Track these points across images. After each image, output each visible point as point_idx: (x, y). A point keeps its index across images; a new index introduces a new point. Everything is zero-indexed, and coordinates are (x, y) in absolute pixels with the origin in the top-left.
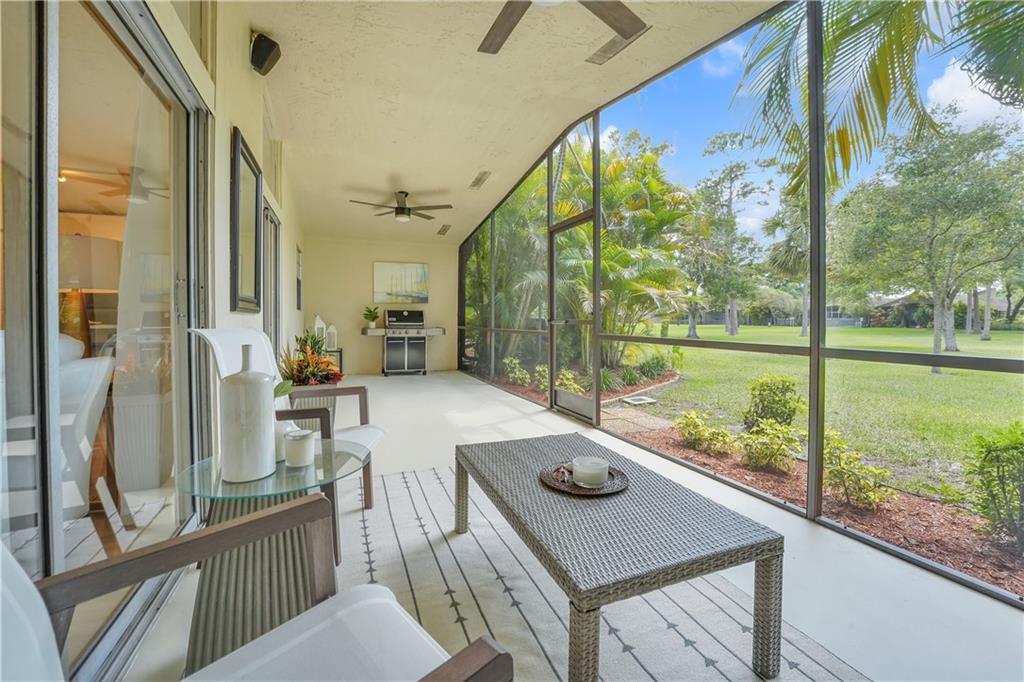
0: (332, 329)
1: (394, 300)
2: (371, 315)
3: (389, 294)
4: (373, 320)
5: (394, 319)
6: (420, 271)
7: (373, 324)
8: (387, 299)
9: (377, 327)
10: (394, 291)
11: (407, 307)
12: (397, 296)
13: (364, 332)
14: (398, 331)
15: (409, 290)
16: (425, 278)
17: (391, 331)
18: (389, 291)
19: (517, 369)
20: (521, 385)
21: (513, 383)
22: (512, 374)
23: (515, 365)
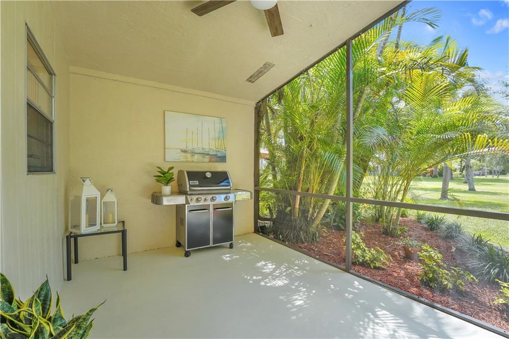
0: (110, 197)
1: (190, 159)
2: (164, 177)
3: (185, 151)
4: (167, 184)
5: (197, 183)
6: (218, 125)
7: (167, 189)
8: (182, 157)
9: (173, 193)
10: (190, 148)
11: (209, 167)
12: (193, 153)
13: (156, 199)
14: (203, 197)
15: (206, 147)
16: (223, 134)
17: (195, 197)
18: (184, 148)
19: (363, 245)
20: (378, 268)
21: (364, 264)
22: (359, 252)
23: (359, 240)
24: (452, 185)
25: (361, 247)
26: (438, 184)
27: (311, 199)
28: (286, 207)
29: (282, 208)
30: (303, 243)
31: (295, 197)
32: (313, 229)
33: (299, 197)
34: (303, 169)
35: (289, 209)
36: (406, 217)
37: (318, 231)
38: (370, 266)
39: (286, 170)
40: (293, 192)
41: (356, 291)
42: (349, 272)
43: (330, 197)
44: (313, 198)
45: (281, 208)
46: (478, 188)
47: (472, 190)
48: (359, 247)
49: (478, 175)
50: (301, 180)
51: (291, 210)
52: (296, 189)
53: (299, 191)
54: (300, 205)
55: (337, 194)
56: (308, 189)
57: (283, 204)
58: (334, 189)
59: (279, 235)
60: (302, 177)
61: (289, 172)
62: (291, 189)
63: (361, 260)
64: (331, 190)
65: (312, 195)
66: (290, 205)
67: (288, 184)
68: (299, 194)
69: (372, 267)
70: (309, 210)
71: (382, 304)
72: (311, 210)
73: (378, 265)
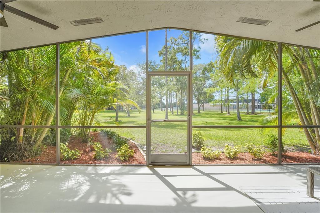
19: (68, 150)
20: (76, 159)
21: (69, 159)
22: (65, 154)
23: (65, 147)
24: (120, 114)
25: (67, 151)
26: (114, 114)
27: (34, 129)
28: (11, 137)
29: (7, 138)
30: (27, 158)
31: (20, 129)
32: (35, 148)
33: (23, 129)
34: (26, 110)
35: (13, 138)
36: (97, 132)
37: (39, 148)
38: (72, 159)
39: (11, 111)
40: (18, 126)
41: (63, 172)
42: (58, 165)
43: (48, 127)
44: (35, 128)
45: (5, 139)
46: (131, 115)
47: (129, 116)
48: (65, 151)
49: (133, 109)
50: (25, 117)
51: (15, 139)
52: (20, 124)
53: (23, 124)
54: (24, 134)
55: (52, 125)
56: (31, 123)
57: (8, 136)
58: (50, 122)
59: (4, 159)
60: (25, 115)
61: (13, 112)
62: (15, 124)
63: (66, 158)
64: (49, 122)
65: (34, 127)
66: (14, 135)
67: (12, 120)
68: (23, 126)
69: (73, 159)
70: (32, 137)
71: (74, 173)
72: (33, 136)
73: (75, 157)
